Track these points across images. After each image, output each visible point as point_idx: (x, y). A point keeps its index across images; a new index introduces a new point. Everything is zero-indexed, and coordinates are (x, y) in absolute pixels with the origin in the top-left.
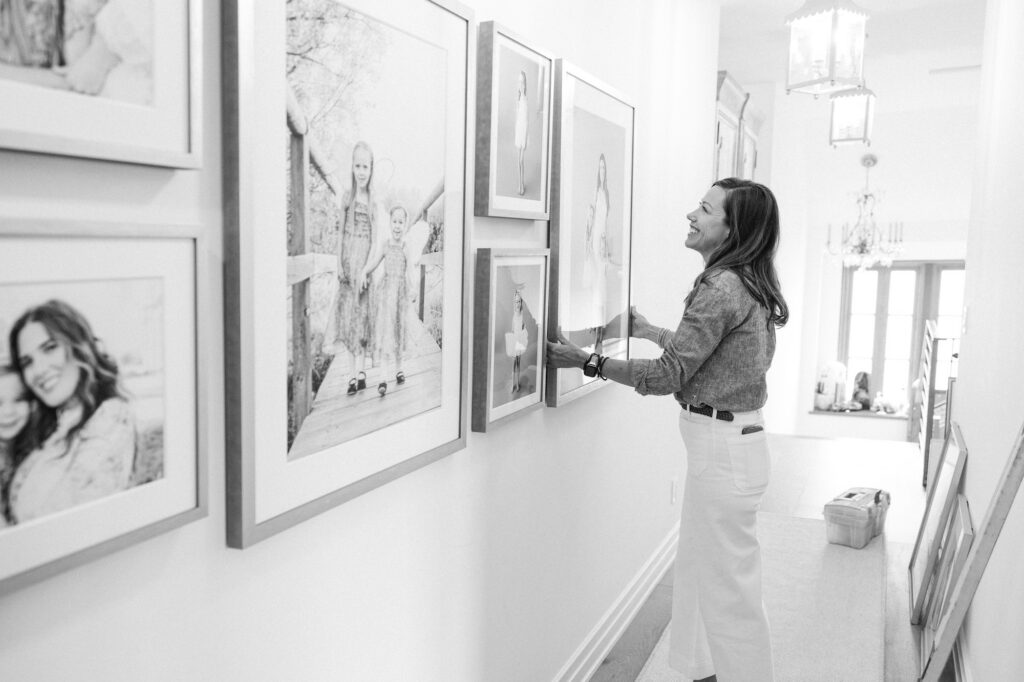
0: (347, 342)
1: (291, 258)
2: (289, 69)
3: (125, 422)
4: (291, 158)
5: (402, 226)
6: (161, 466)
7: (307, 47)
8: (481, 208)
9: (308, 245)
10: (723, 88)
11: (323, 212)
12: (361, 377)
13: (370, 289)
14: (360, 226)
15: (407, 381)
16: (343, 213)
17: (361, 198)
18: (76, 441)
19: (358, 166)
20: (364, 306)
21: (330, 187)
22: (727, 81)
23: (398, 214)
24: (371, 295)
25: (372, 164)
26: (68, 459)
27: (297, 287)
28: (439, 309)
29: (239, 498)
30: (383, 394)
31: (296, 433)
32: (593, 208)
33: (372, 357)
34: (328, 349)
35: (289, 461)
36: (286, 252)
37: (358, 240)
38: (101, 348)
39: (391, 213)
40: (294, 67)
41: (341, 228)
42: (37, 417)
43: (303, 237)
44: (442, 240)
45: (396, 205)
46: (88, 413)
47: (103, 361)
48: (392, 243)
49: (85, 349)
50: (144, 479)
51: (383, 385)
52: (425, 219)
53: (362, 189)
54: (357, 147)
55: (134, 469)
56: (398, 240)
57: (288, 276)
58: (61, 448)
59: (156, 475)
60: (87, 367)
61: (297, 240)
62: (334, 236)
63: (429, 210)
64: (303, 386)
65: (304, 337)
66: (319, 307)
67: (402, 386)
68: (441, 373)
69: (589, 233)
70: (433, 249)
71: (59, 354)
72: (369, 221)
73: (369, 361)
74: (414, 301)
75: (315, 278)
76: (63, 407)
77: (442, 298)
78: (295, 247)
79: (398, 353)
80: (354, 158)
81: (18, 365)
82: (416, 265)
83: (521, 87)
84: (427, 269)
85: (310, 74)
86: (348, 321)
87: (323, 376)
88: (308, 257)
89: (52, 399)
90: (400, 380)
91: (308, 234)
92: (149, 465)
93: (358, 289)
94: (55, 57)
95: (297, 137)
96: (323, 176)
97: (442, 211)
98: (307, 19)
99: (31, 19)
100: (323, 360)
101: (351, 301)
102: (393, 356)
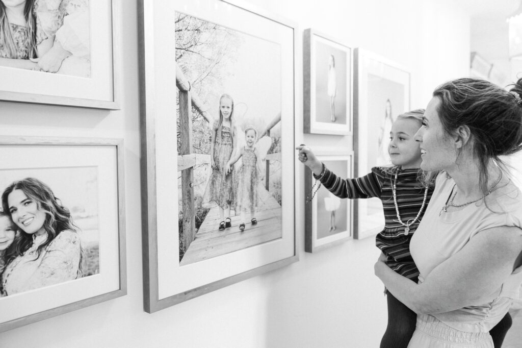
0: (219, 202)
1: (181, 156)
2: (177, 57)
3: (74, 242)
4: (179, 104)
5: (253, 139)
6: (98, 267)
7: (189, 45)
8: (307, 129)
9: (191, 149)
10: (474, 62)
11: (201, 132)
12: (228, 221)
13: (233, 173)
14: (226, 139)
15: (259, 224)
16: (214, 132)
17: (226, 124)
18: (44, 252)
19: (223, 107)
20: (229, 183)
21: (205, 118)
22: (477, 57)
23: (250, 133)
24: (233, 176)
25: (233, 105)
26: (39, 261)
27: (185, 172)
28: (279, 185)
29: (149, 285)
30: (242, 230)
31: (185, 250)
32: (383, 130)
33: (235, 210)
34: (206, 205)
35: (180, 266)
36: (177, 153)
37: (224, 147)
38: (59, 203)
39: (246, 132)
40: (181, 56)
41: (213, 139)
42: (20, 239)
43: (188, 145)
44: (280, 146)
45: (249, 128)
46: (51, 237)
47: (60, 210)
48: (247, 148)
49: (49, 203)
50: (87, 273)
51: (243, 225)
52: (269, 135)
53: (227, 120)
54: (222, 97)
55: (80, 267)
56: (251, 147)
57: (179, 166)
58: (35, 255)
59: (94, 271)
60: (50, 213)
61: (184, 147)
62: (208, 145)
63: (271, 130)
64: (189, 225)
65: (190, 199)
66: (199, 182)
67: (255, 226)
68: (281, 219)
69: (380, 143)
70: (274, 151)
71: (33, 207)
72: (231, 136)
73: (233, 212)
74: (262, 180)
75: (197, 166)
76: (35, 234)
77: (281, 178)
78: (183, 149)
79: (252, 208)
80: (220, 103)
81: (8, 211)
82: (263, 160)
83: (331, 63)
84: (270, 162)
85: (190, 59)
86: (218, 190)
87: (202, 220)
88: (192, 155)
89: (29, 230)
90: (254, 223)
91: (191, 143)
92: (90, 266)
93: (225, 172)
94: (31, 53)
95: (183, 92)
96: (201, 113)
97: (280, 131)
98: (189, 30)
99: (16, 35)
100: (202, 211)
101: (220, 179)
102: (249, 210)
